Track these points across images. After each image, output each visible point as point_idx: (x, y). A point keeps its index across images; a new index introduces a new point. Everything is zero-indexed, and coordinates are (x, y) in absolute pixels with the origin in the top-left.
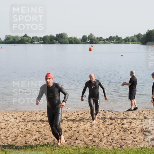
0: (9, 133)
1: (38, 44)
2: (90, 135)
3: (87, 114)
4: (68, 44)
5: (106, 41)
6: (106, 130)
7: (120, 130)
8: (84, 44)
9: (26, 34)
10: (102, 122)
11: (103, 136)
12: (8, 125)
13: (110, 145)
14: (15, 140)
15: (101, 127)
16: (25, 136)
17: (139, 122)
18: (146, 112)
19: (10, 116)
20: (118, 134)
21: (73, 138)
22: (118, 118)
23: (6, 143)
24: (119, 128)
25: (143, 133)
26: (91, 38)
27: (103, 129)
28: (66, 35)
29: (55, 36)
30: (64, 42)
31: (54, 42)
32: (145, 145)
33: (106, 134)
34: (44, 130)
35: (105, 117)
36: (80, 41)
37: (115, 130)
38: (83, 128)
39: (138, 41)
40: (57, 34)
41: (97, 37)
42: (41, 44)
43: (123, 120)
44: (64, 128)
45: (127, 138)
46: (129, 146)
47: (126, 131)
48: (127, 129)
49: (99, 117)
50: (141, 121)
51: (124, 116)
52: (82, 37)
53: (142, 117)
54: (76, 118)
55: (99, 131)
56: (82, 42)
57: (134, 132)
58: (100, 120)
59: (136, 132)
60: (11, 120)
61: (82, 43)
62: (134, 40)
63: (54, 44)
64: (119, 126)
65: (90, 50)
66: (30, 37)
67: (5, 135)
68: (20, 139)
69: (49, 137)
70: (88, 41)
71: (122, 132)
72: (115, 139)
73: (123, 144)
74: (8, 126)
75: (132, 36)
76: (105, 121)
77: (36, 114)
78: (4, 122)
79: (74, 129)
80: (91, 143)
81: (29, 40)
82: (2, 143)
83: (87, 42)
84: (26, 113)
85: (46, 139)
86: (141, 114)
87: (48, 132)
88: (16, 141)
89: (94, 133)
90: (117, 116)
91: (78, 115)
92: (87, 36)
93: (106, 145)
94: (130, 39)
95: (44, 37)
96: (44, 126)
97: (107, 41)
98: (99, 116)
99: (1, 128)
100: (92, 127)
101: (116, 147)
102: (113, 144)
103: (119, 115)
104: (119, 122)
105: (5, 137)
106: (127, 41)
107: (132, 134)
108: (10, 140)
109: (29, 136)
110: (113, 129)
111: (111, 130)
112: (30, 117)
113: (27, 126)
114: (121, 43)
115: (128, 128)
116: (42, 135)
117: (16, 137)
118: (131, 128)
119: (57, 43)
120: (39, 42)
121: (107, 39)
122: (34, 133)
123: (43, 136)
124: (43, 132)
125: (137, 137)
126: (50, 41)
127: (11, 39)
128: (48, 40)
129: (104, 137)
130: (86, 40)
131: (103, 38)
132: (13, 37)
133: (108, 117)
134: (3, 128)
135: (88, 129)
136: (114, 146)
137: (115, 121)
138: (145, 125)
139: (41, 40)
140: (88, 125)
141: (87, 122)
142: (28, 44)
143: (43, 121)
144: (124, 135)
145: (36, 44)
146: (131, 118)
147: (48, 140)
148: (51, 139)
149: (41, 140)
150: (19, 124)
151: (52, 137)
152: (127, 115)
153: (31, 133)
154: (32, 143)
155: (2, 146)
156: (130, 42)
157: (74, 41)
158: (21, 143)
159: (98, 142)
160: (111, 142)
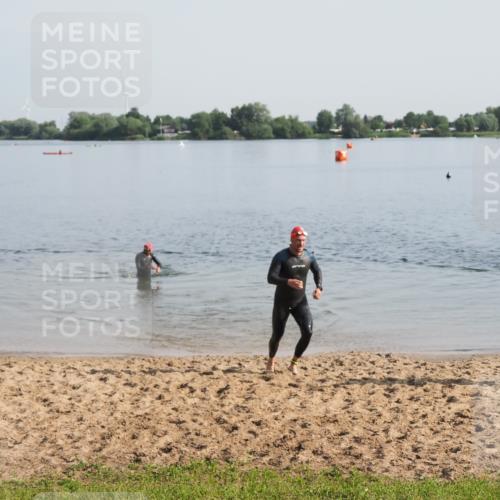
0: (83, 427)
1: (172, 139)
2: (342, 434)
3: (332, 366)
4: (269, 138)
5: (393, 129)
6: (396, 419)
7: (443, 420)
8: (320, 138)
9: (134, 110)
10: (384, 392)
11: (385, 440)
12: (80, 401)
13: (409, 468)
14: (100, 450)
15: (380, 409)
16: (134, 437)
19: (83, 373)
20: (436, 432)
21: (290, 444)
22: (435, 382)
23: (72, 458)
26: (345, 119)
27: (387, 416)
28: (263, 109)
29: (229, 114)
30: (259, 132)
31: (225, 133)
33: (394, 433)
34: (195, 417)
35: (391, 376)
36: (309, 129)
37: (426, 419)
38: (321, 411)
39: (499, 130)
40: (234, 107)
41: (365, 117)
42: (183, 138)
43: (450, 386)
44: (260, 412)
45: (466, 445)
46: (472, 471)
47: (462, 422)
48: (465, 417)
49: (374, 377)
51: (455, 375)
52: (316, 115)
54: (298, 381)
55: (374, 421)
56: (315, 133)
58: (377, 387)
60: (89, 385)
61: (317, 135)
62: (487, 126)
63: (227, 139)
66: (148, 119)
67: (69, 432)
68: (117, 447)
69: (209, 439)
70: (336, 130)
71: (448, 426)
72: (426, 447)
73: (452, 464)
74: (79, 404)
75: (481, 113)
76: (392, 391)
77: (169, 365)
78: (65, 393)
79: (293, 416)
80: (348, 461)
81: (144, 126)
82: (61, 458)
83: (334, 133)
84: (138, 362)
85: (201, 447)
87: (206, 424)
88: (104, 452)
89: (356, 428)
90: (430, 375)
91: (305, 369)
92: (334, 114)
93: (395, 469)
94: (473, 121)
95: (194, 117)
96: (195, 406)
97: (398, 129)
98: (374, 373)
99: (58, 411)
100: (349, 409)
101: (430, 475)
102: (419, 466)
103: (438, 369)
104: (439, 394)
105: (70, 441)
106: (464, 127)
108: (86, 449)
109: (146, 436)
110: (418, 415)
111: (410, 418)
112: (148, 377)
113: (140, 404)
114: (445, 136)
115: (469, 414)
116: (189, 433)
117: (103, 438)
119: (235, 136)
120: (176, 131)
121: (398, 124)
122: (161, 428)
123: (193, 436)
124: (191, 425)
126: (211, 130)
127: (86, 124)
128: (207, 126)
129: (388, 442)
130: (329, 126)
131: (384, 119)
132: (92, 118)
133: (403, 376)
134: (64, 410)
135: (335, 416)
136: (422, 471)
139: (184, 125)
140: (336, 404)
141: (333, 394)
142: (142, 139)
143: (191, 388)
144: (455, 435)
145: (168, 139)
146: (476, 380)
147: (208, 449)
148: (216, 447)
149: (186, 449)
150: (116, 398)
151: (220, 439)
152: (464, 371)
153: (154, 427)
154: (157, 461)
155: (59, 469)
156: (472, 133)
157: (289, 130)
158: (120, 458)
159: (371, 458)
160: (413, 458)
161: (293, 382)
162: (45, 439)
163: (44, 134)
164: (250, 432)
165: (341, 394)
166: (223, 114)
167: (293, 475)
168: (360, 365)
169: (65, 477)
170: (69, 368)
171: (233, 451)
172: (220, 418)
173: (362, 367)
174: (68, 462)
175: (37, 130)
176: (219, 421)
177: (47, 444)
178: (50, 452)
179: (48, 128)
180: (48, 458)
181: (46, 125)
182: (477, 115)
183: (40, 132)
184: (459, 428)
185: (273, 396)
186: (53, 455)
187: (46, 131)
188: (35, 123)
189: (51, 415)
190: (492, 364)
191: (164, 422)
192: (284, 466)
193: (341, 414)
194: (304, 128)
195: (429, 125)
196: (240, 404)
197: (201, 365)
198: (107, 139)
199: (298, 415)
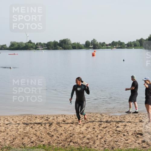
0: (8, 136)
1: (42, 49)
4: (71, 49)
5: (108, 46)
6: (101, 133)
7: (114, 133)
8: (86, 49)
9: (30, 41)
10: (98, 125)
12: (8, 128)
13: (102, 147)
14: (12, 142)
15: (96, 130)
16: (23, 139)
17: (133, 125)
18: (142, 116)
20: (112, 136)
21: (68, 140)
22: (114, 122)
23: (4, 145)
24: (113, 131)
25: (136, 136)
26: (94, 43)
27: (98, 132)
28: (69, 40)
29: (59, 42)
30: (68, 47)
31: (58, 48)
32: (135, 147)
33: (99, 137)
34: (41, 133)
35: (101, 120)
36: (83, 46)
37: (109, 133)
38: (79, 130)
39: (140, 46)
40: (60, 40)
41: (100, 43)
42: (45, 49)
43: (118, 123)
44: (61, 131)
45: (120, 140)
46: (120, 147)
47: (119, 133)
49: (96, 120)
50: (136, 124)
51: (120, 120)
53: (137, 121)
56: (85, 47)
57: (127, 134)
58: (97, 123)
59: (128, 135)
62: (137, 45)
63: (58, 49)
64: (113, 129)
65: (93, 55)
66: (34, 44)
67: (3, 138)
68: (17, 142)
69: (45, 139)
70: (91, 47)
72: (108, 141)
73: (115, 145)
75: (135, 41)
77: (36, 118)
78: (4, 126)
79: (70, 132)
80: (85, 145)
81: (33, 46)
82: (0, 145)
83: (90, 47)
84: (26, 117)
85: (42, 142)
86: (136, 117)
88: (13, 143)
89: (88, 136)
90: (113, 120)
92: (90, 42)
93: (98, 147)
94: (132, 44)
95: (48, 43)
97: (110, 46)
98: (96, 119)
99: (1, 131)
100: (87, 130)
102: (105, 146)
103: (115, 118)
104: (114, 125)
105: (4, 140)
106: (130, 46)
107: (124, 137)
108: (8, 143)
109: (26, 138)
110: (107, 132)
111: (105, 133)
112: (29, 121)
113: (26, 129)
114: (124, 48)
115: (122, 131)
117: (13, 139)
118: (124, 131)
119: (61, 49)
120: (43, 47)
121: (110, 45)
122: (31, 136)
123: (40, 138)
125: (129, 139)
126: (53, 47)
127: (16, 45)
128: (52, 46)
129: (97, 139)
130: (89, 45)
132: (17, 43)
133: (105, 120)
134: (3, 131)
135: (83, 132)
136: (106, 148)
137: (110, 124)
138: (138, 128)
139: (45, 45)
140: (83, 129)
141: (83, 126)
142: (32, 50)
143: (41, 124)
144: (117, 137)
145: (40, 49)
146: (126, 121)
147: (44, 142)
148: (47, 141)
149: (38, 142)
150: (19, 127)
151: (48, 139)
152: (123, 118)
153: (29, 136)
154: (28, 146)
156: (132, 47)
157: (77, 47)
158: (18, 145)
159: (92, 144)
160: (104, 144)
161: (72, 122)
164: (57, 137)
165: (86, 125)
166: (57, 42)
167: (68, 149)
168: (93, 117)
171: (51, 142)
173: (93, 118)
174: (2, 146)
176: (48, 134)
179: (4, 47)
181: (3, 45)
182: (133, 42)
183: (2, 48)
184: (118, 135)
185: (65, 126)
187: (3, 47)
190: (132, 117)
191: (32, 134)
192: (66, 146)
193: (84, 131)
194: (82, 46)
195: (119, 45)
196: (55, 129)
197: (45, 118)
198: (22, 50)
199: (72, 132)
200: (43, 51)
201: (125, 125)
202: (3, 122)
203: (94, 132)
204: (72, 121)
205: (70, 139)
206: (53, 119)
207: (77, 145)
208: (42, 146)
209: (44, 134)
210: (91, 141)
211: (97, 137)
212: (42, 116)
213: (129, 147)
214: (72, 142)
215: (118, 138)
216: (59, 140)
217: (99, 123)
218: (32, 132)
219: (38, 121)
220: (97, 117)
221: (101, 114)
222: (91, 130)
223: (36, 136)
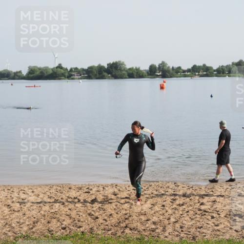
0: (25, 218)
1: (79, 79)
2: (148, 220)
3: (148, 188)
4: (126, 78)
5: (186, 73)
6: (174, 213)
7: (196, 214)
8: (151, 78)
9: (60, 65)
10: (170, 200)
11: (168, 223)
12: (25, 206)
13: (177, 236)
14: (32, 228)
15: (167, 208)
16: (49, 222)
17: (228, 201)
19: (29, 193)
20: (192, 219)
21: (122, 225)
22: (196, 196)
23: (18, 232)
24: (195, 210)
26: (163, 68)
27: (170, 212)
28: (123, 64)
29: (106, 67)
30: (121, 75)
31: (104, 76)
32: (231, 236)
33: (173, 220)
34: (78, 213)
35: (175, 193)
36: (145, 73)
37: (188, 213)
38: (139, 209)
40: (109, 63)
41: (173, 67)
42: (84, 79)
43: (203, 198)
44: (110, 210)
45: (205, 225)
46: (207, 237)
47: (205, 214)
48: (207, 212)
49: (167, 193)
51: (206, 192)
52: (149, 67)
54: (130, 195)
55: (163, 214)
56: (148, 75)
57: (218, 216)
58: (168, 198)
59: (220, 217)
60: (30, 198)
61: (149, 76)
63: (105, 79)
64: (195, 206)
65: (162, 88)
66: (66, 69)
67: (18, 220)
68: (40, 227)
69: (84, 223)
70: (159, 74)
71: (198, 216)
72: (186, 226)
73: (198, 233)
74: (25, 208)
75: (229, 65)
77: (70, 188)
79: (124, 212)
80: (149, 233)
81: (65, 73)
82: (13, 232)
83: (157, 75)
84: (55, 187)
85: (80, 227)
88: (34, 230)
89: (154, 218)
90: (195, 193)
92: (157, 66)
93: (170, 237)
94: (226, 69)
95: (89, 68)
97: (189, 73)
98: (167, 192)
99: (14, 211)
100: (153, 209)
101: (186, 239)
102: (182, 235)
103: (198, 189)
104: (197, 201)
105: (19, 224)
106: (222, 72)
107: (213, 220)
108: (25, 228)
109: (54, 222)
110: (185, 211)
111: (181, 213)
112: (59, 194)
113: (53, 207)
114: (212, 76)
115: (209, 211)
116: (75, 220)
117: (34, 223)
118: (213, 210)
119: (109, 77)
120: (80, 75)
121: (189, 71)
122: (62, 218)
123: (76, 222)
125: (221, 223)
126: (98, 74)
127: (37, 72)
128: (95, 73)
129: (169, 224)
130: (155, 72)
131: (182, 68)
132: (40, 69)
133: (181, 193)
134: (17, 210)
135: (145, 212)
136: (183, 237)
137: (190, 200)
139: (84, 72)
141: (146, 202)
142: (65, 79)
143: (78, 199)
144: (201, 221)
145: (76, 79)
146: (216, 195)
147: (83, 228)
148: (87, 227)
149: (73, 228)
151: (89, 223)
152: (210, 190)
153: (58, 218)
154: (58, 233)
155: (12, 238)
156: (225, 75)
157: (135, 74)
158: (41, 232)
159: (160, 231)
160: (180, 231)
161: (128, 196)
162: (7, 224)
163: (16, 77)
164: (104, 220)
165: (150, 201)
166: (103, 66)
167: (122, 239)
168: (161, 188)
169: (14, 241)
170: (22, 190)
171: (95, 228)
172: (90, 213)
174: (16, 234)
175: (13, 75)
176: (90, 214)
177: (7, 226)
178: (8, 230)
179: (18, 74)
180: (7, 232)
181: (17, 72)
182: (227, 66)
183: (14, 76)
184: (203, 217)
186: (9, 231)
187: (17, 76)
188: (12, 72)
189: (11, 212)
190: (225, 187)
191: (63, 215)
192: (118, 235)
193: (148, 211)
194: (143, 73)
195: (204, 71)
196: (101, 207)
197: (85, 189)
198: (47, 79)
199: (128, 212)
200: (81, 81)
201: (214, 200)
202: (17, 195)
203: (164, 211)
204: (128, 194)
205: (124, 223)
206: (98, 191)
207: (136, 232)
208: (79, 234)
209: (84, 215)
210: (158, 226)
211: (168, 220)
212: (80, 186)
213: (221, 237)
214: (128, 229)
215: (203, 222)
216: (107, 225)
217: (172, 197)
218: (64, 212)
219: (73, 194)
220: (169, 187)
221: (175, 183)
222: (160, 209)
223: (71, 218)
